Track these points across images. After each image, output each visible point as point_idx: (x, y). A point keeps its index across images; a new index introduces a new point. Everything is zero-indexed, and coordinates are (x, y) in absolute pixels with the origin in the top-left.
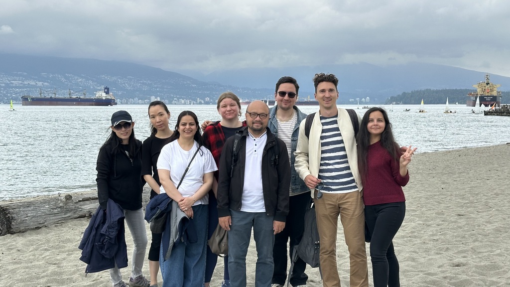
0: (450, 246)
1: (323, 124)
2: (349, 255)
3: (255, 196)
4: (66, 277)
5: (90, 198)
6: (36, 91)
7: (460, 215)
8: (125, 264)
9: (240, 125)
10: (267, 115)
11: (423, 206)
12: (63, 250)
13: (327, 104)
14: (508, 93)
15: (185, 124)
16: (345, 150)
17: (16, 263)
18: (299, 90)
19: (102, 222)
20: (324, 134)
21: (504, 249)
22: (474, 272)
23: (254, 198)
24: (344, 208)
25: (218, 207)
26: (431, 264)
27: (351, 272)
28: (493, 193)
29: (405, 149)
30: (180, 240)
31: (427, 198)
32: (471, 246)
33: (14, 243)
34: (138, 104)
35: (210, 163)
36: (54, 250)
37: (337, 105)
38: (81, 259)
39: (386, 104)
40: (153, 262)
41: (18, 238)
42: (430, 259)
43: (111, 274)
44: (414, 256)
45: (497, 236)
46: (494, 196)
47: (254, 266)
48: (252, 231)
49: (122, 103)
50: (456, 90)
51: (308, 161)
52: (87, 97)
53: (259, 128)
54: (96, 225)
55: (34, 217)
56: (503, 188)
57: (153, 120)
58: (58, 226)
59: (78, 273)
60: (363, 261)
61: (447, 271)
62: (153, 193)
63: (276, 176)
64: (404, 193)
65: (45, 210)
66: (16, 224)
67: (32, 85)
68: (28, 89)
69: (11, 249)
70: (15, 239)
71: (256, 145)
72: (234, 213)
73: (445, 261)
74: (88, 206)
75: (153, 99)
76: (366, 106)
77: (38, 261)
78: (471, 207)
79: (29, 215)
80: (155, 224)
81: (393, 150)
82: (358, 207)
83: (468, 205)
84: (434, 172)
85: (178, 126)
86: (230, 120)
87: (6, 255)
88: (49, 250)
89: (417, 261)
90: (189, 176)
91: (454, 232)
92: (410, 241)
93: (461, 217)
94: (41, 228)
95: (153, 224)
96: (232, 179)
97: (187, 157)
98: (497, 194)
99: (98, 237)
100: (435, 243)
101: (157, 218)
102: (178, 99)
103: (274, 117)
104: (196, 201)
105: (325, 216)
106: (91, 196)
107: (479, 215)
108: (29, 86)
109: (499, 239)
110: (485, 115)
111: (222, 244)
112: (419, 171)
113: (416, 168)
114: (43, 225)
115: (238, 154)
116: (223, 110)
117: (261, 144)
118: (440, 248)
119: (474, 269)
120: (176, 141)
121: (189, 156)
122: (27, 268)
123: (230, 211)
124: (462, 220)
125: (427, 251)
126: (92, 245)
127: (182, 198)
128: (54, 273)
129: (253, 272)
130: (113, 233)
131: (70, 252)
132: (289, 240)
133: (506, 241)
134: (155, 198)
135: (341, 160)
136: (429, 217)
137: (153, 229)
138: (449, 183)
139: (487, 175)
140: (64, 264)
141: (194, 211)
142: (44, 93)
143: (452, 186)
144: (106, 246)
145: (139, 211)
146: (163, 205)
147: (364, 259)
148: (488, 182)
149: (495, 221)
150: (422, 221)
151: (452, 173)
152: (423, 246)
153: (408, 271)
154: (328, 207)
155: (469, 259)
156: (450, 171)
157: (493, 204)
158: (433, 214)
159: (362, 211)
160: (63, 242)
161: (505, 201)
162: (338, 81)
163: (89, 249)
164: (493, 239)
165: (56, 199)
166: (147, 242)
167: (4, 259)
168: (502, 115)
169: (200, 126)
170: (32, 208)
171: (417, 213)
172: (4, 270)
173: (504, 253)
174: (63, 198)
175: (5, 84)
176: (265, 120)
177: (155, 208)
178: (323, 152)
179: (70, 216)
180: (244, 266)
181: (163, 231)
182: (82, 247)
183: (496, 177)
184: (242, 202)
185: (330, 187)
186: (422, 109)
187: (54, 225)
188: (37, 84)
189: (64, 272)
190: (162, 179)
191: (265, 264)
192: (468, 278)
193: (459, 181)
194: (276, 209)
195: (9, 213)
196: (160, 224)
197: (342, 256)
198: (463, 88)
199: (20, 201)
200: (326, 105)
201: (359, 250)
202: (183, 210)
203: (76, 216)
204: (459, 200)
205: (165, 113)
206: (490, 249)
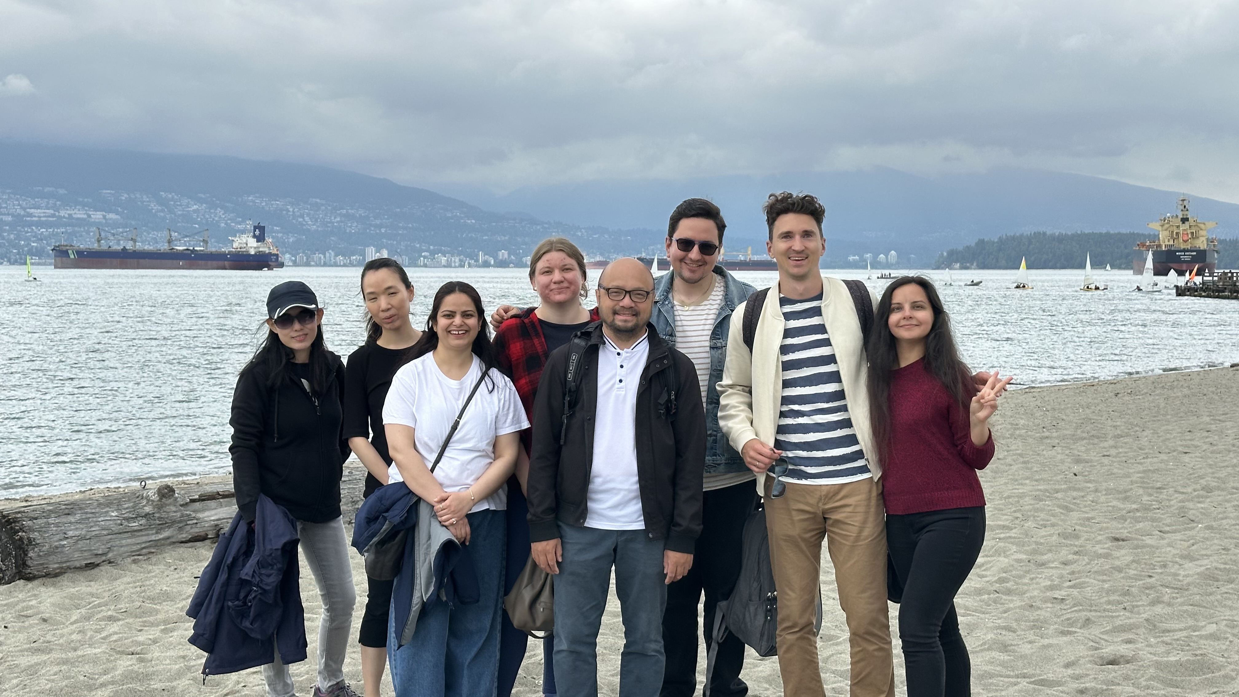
0: (1093, 614)
1: (788, 316)
2: (847, 635)
3: (620, 490)
4: (159, 686)
5: (218, 493)
6: (88, 232)
7: (1117, 539)
8: (300, 655)
9: (585, 317)
10: (648, 293)
11: (1029, 517)
12: (151, 619)
13: (797, 266)
14: (1233, 243)
15: (451, 315)
16: (839, 380)
17: (38, 650)
18: (726, 232)
19: (242, 551)
20: (790, 341)
21: (1225, 622)
22: (1152, 678)
23: (616, 494)
24: (837, 522)
25: (529, 516)
26: (1049, 659)
27: (853, 677)
28: (1198, 487)
29: (985, 376)
30: (438, 596)
31: (1038, 499)
32: (1145, 616)
33: (33, 603)
34: (336, 265)
35: (512, 409)
36: (130, 620)
37: (821, 270)
38: (193, 641)
39: (938, 268)
40: (371, 651)
41: (43, 589)
42: (1044, 647)
43: (268, 678)
44: (1006, 638)
45: (1210, 590)
46: (1201, 493)
47: (617, 661)
48: (613, 575)
49: (295, 264)
50: (1108, 234)
51: (750, 406)
52: (213, 248)
53: (630, 325)
54: (230, 559)
55: (81, 539)
56: (1222, 474)
57: (373, 305)
58: (139, 561)
59: (190, 675)
60: (881, 649)
61: (1087, 675)
62: (372, 483)
63: (671, 442)
64: (982, 484)
65: (108, 523)
66: (39, 556)
67: (78, 219)
68: (69, 229)
69: (27, 617)
70: (36, 592)
71: (622, 366)
72: (570, 533)
73: (1081, 651)
74: (213, 512)
75: (372, 255)
76: (887, 272)
77: (90, 646)
78: (1144, 519)
79: (71, 533)
80: (376, 557)
81: (955, 381)
82: (871, 519)
83: (1138, 514)
84: (1055, 434)
85: (433, 317)
86: (561, 306)
87: (15, 632)
88: (119, 620)
89: (1014, 651)
90: (461, 441)
91: (1104, 581)
92: (995, 602)
93: (1121, 543)
94: (98, 565)
95: (372, 557)
96: (564, 449)
97: (457, 396)
98: (1208, 489)
99: (232, 589)
100: (1058, 607)
101: (382, 543)
102: (433, 253)
103: (666, 298)
104: (476, 503)
105: (790, 540)
106: (221, 489)
107: (1163, 539)
108: (72, 222)
109: (1212, 598)
110: (1178, 294)
111: (538, 606)
112: (1017, 432)
113: (1012, 424)
114: (104, 558)
115: (578, 388)
116: (543, 279)
117: (636, 364)
118: (1068, 619)
119: (1152, 671)
120: (429, 357)
121: (460, 393)
122: (65, 662)
123: (559, 526)
124: (1123, 552)
125: (1037, 626)
126: (219, 605)
127: (444, 495)
128: (130, 676)
129: (613, 676)
130: (271, 579)
131: (168, 626)
132: (703, 598)
133: (1229, 603)
134: (377, 493)
135: (830, 405)
136: (1041, 544)
137: (372, 571)
138: (1091, 461)
139: (1184, 443)
140: (155, 653)
141: (471, 525)
142: (106, 239)
143: (1098, 467)
144: (252, 609)
145: (333, 524)
146: (396, 512)
147: (886, 646)
148: (1186, 458)
149: (1203, 555)
150: (1026, 552)
151: (1098, 438)
152: (1027, 613)
153: (992, 676)
154: (798, 517)
155: (1139, 645)
156: (1093, 433)
157: (1198, 514)
158: (1051, 535)
159: (880, 529)
160: (152, 599)
161: (1228, 505)
162: (824, 212)
163: (211, 617)
164: (1198, 597)
165: (137, 496)
166: (354, 599)
167: (8, 642)
168: (1218, 297)
169: (488, 319)
170: (78, 517)
171: (1012, 533)
172: (10, 668)
173: (1226, 632)
174: (152, 494)
175: (13, 216)
176: (644, 306)
177: (377, 518)
178: (786, 384)
179: (168, 538)
180: (591, 659)
181: (396, 575)
182: (194, 611)
183: (1205, 447)
184: (590, 504)
185: (803, 468)
186: (1022, 281)
187: (129, 560)
188: (89, 216)
189: (153, 673)
190: (395, 449)
191: (643, 655)
192: (1137, 692)
193: (1115, 457)
194: (671, 522)
195: (21, 530)
196: (389, 558)
197: (830, 638)
198: (1124, 231)
199: (47, 501)
200: (795, 271)
201: (873, 622)
202: (447, 524)
203: (184, 536)
204: (1115, 503)
205: (402, 287)
206: (1191, 622)
